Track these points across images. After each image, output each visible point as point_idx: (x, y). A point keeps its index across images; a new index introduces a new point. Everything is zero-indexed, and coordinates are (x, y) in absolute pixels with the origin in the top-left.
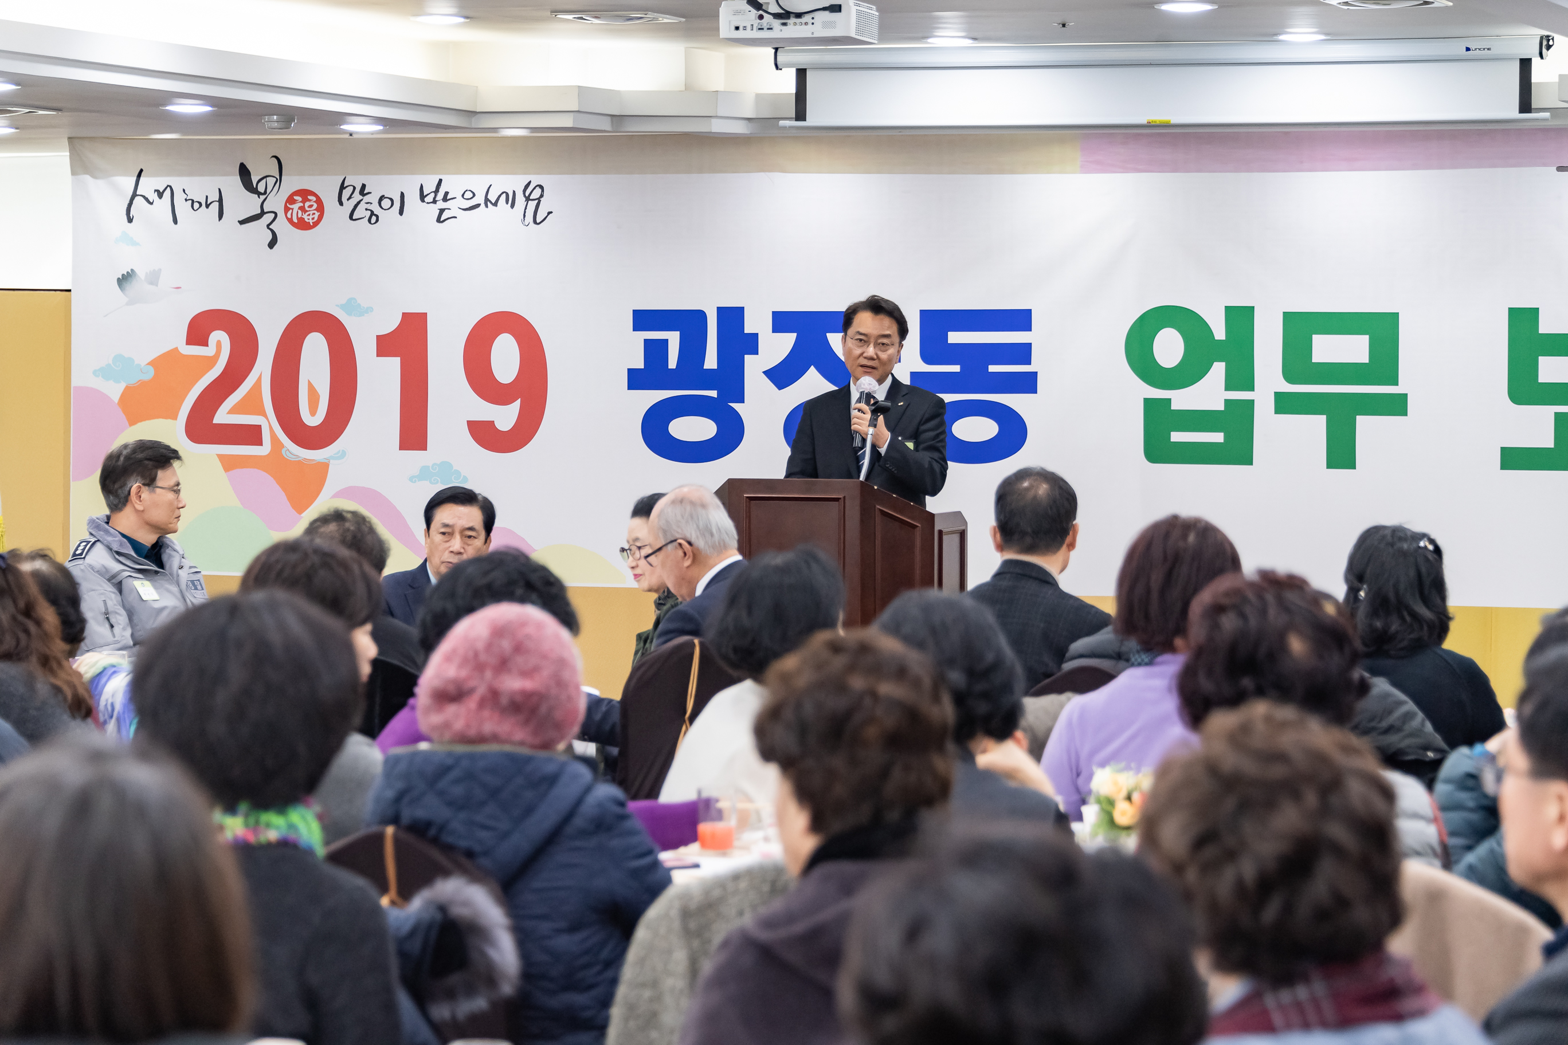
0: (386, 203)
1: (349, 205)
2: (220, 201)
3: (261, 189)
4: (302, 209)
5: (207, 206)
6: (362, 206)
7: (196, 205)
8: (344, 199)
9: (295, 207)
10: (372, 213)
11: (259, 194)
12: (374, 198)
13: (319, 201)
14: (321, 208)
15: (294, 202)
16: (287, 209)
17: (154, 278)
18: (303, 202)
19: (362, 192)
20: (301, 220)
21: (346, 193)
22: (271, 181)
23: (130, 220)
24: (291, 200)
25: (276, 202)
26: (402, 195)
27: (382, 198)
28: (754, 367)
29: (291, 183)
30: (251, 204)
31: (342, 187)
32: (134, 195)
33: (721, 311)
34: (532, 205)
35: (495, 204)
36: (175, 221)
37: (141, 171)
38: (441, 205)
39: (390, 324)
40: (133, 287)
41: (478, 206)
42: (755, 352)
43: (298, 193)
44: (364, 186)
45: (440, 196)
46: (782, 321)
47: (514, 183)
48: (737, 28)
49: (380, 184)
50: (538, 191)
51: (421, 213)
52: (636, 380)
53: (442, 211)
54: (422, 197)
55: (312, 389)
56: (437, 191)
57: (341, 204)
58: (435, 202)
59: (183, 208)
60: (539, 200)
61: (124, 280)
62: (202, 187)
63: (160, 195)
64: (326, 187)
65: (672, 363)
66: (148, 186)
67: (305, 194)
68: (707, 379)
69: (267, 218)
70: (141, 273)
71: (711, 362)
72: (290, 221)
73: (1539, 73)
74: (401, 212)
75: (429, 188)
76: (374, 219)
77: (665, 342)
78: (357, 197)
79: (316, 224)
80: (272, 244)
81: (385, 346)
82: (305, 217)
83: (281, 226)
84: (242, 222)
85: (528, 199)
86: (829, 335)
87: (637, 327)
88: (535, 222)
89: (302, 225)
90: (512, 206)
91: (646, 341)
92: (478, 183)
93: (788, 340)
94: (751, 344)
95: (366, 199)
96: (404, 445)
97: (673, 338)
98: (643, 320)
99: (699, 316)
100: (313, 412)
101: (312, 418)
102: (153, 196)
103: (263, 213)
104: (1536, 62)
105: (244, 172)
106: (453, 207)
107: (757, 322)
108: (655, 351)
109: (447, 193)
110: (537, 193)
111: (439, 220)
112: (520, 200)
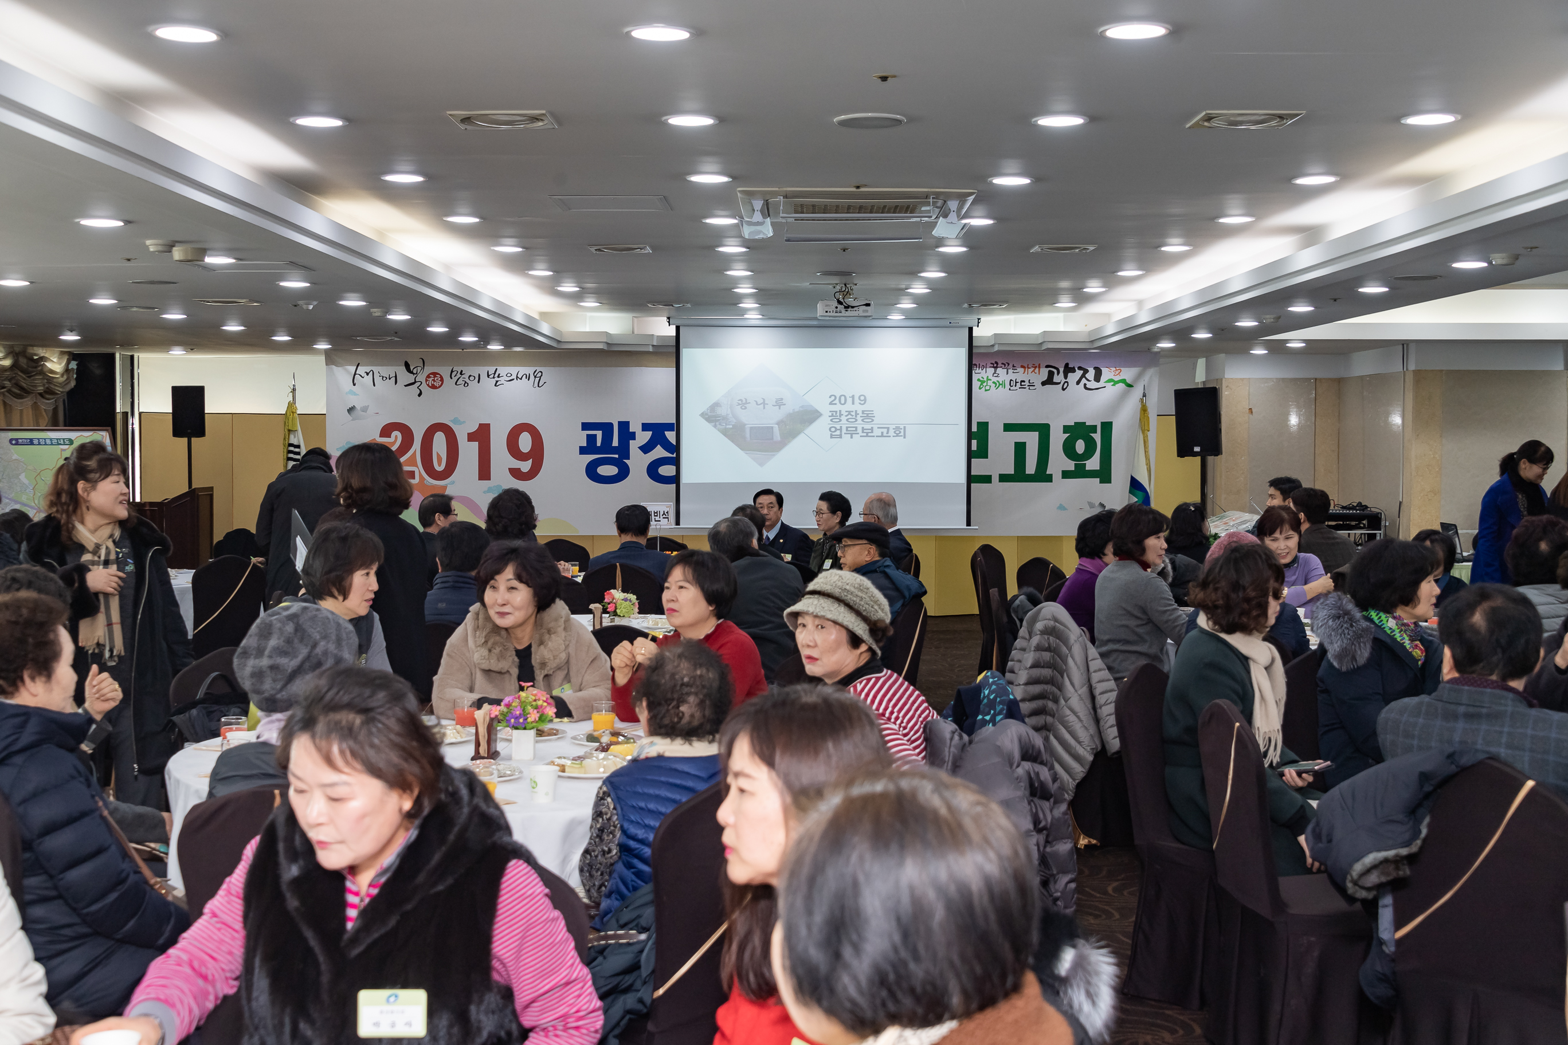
0: (472, 378)
1: (455, 379)
2: (396, 377)
3: (415, 372)
4: (434, 380)
5: (390, 379)
6: (461, 379)
7: (384, 379)
8: (453, 376)
9: (431, 379)
10: (466, 382)
11: (414, 374)
12: (466, 376)
13: (441, 377)
14: (442, 380)
15: (430, 377)
16: (426, 381)
17: (365, 409)
18: (435, 377)
19: (461, 374)
20: (433, 385)
21: (454, 374)
22: (419, 369)
23: (354, 385)
24: (428, 376)
25: (422, 377)
26: (479, 375)
27: (470, 376)
28: (634, 446)
29: (428, 370)
30: (411, 378)
31: (452, 371)
32: (355, 374)
33: (619, 423)
34: (537, 379)
35: (521, 379)
36: (374, 385)
37: (359, 364)
38: (497, 379)
39: (474, 428)
40: (354, 413)
41: (513, 379)
42: (635, 439)
43: (432, 374)
44: (462, 371)
45: (496, 375)
46: (646, 427)
47: (529, 370)
48: (827, 312)
49: (468, 370)
50: (540, 373)
51: (488, 383)
52: (583, 451)
53: (497, 382)
54: (488, 376)
55: (438, 455)
56: (495, 374)
57: (451, 378)
58: (494, 378)
59: (378, 379)
60: (540, 377)
61: (351, 410)
62: (387, 371)
63: (368, 374)
64: (445, 371)
65: (599, 444)
66: (361, 370)
67: (435, 374)
68: (614, 450)
69: (418, 384)
70: (358, 407)
71: (615, 443)
72: (428, 385)
73: (976, 332)
74: (479, 382)
75: (491, 372)
76: (466, 385)
77: (596, 435)
78: (459, 375)
79: (440, 387)
80: (420, 395)
81: (471, 437)
82: (435, 384)
83: (424, 388)
84: (406, 386)
85: (535, 377)
86: (666, 433)
87: (582, 430)
88: (538, 386)
89: (433, 387)
90: (529, 380)
91: (587, 435)
92: (514, 370)
93: (649, 434)
94: (633, 436)
95: (463, 376)
96: (480, 479)
97: (599, 434)
98: (585, 426)
99: (611, 425)
100: (440, 465)
101: (440, 468)
102: (364, 375)
103: (415, 382)
104: (975, 329)
105: (407, 366)
106: (502, 380)
107: (635, 427)
108: (591, 439)
109: (499, 374)
110: (540, 374)
111: (495, 385)
112: (532, 377)
